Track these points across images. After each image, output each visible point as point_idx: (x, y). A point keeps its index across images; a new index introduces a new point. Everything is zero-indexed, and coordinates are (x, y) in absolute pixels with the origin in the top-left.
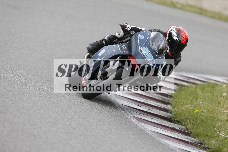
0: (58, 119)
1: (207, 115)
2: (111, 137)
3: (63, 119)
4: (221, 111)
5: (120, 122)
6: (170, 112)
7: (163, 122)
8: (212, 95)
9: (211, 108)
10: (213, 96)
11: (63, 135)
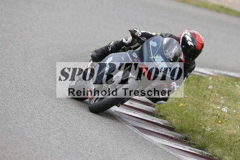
0: (35, 114)
1: (192, 108)
2: (91, 132)
3: (41, 113)
4: (207, 104)
6: (153, 106)
7: (146, 117)
8: (197, 88)
9: (196, 101)
10: (199, 89)
11: (41, 131)
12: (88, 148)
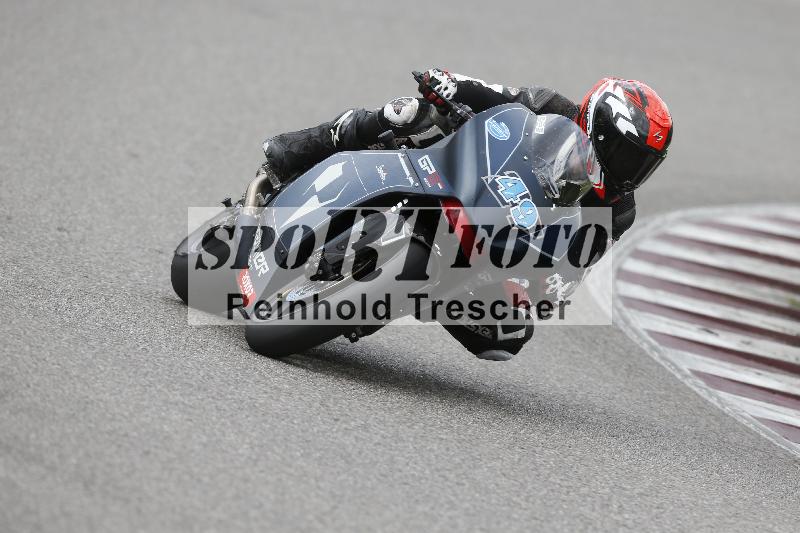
5: (646, 392)
11: (448, 449)
12: (609, 500)
